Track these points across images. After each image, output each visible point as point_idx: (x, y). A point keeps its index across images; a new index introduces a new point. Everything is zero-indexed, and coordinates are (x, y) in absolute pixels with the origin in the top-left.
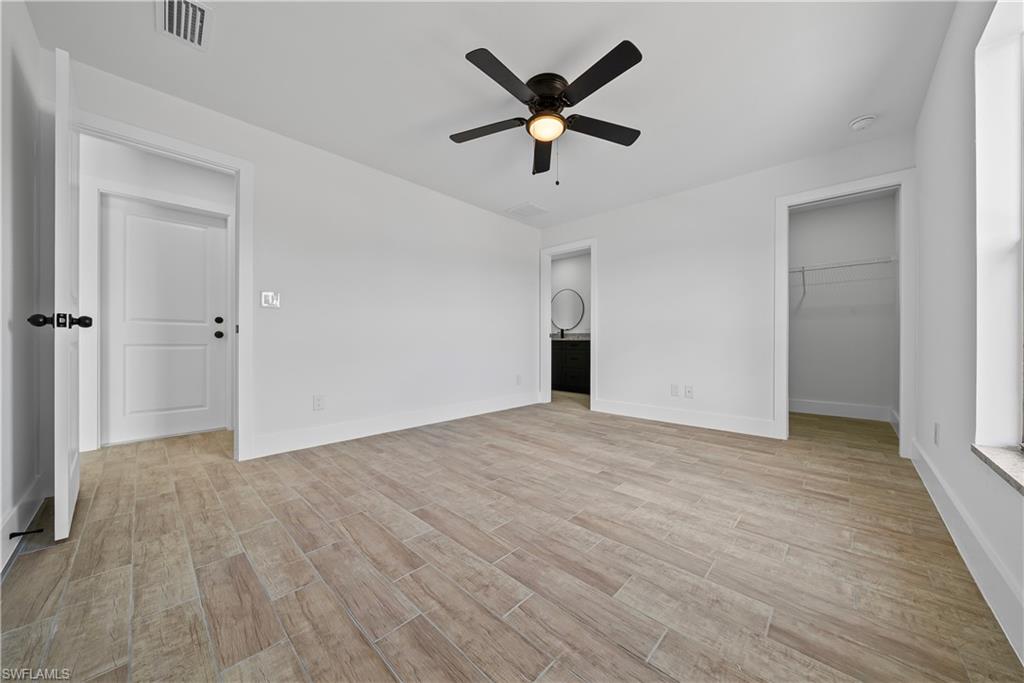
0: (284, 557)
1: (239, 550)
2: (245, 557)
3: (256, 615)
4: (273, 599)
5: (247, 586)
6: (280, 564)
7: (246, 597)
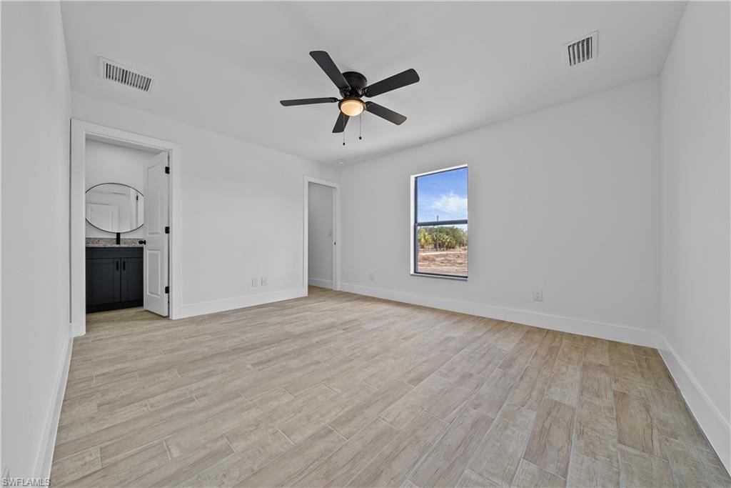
0: (506, 428)
1: (524, 463)
2: (525, 454)
3: (549, 413)
4: (535, 413)
5: (542, 431)
6: (513, 425)
7: (547, 425)
